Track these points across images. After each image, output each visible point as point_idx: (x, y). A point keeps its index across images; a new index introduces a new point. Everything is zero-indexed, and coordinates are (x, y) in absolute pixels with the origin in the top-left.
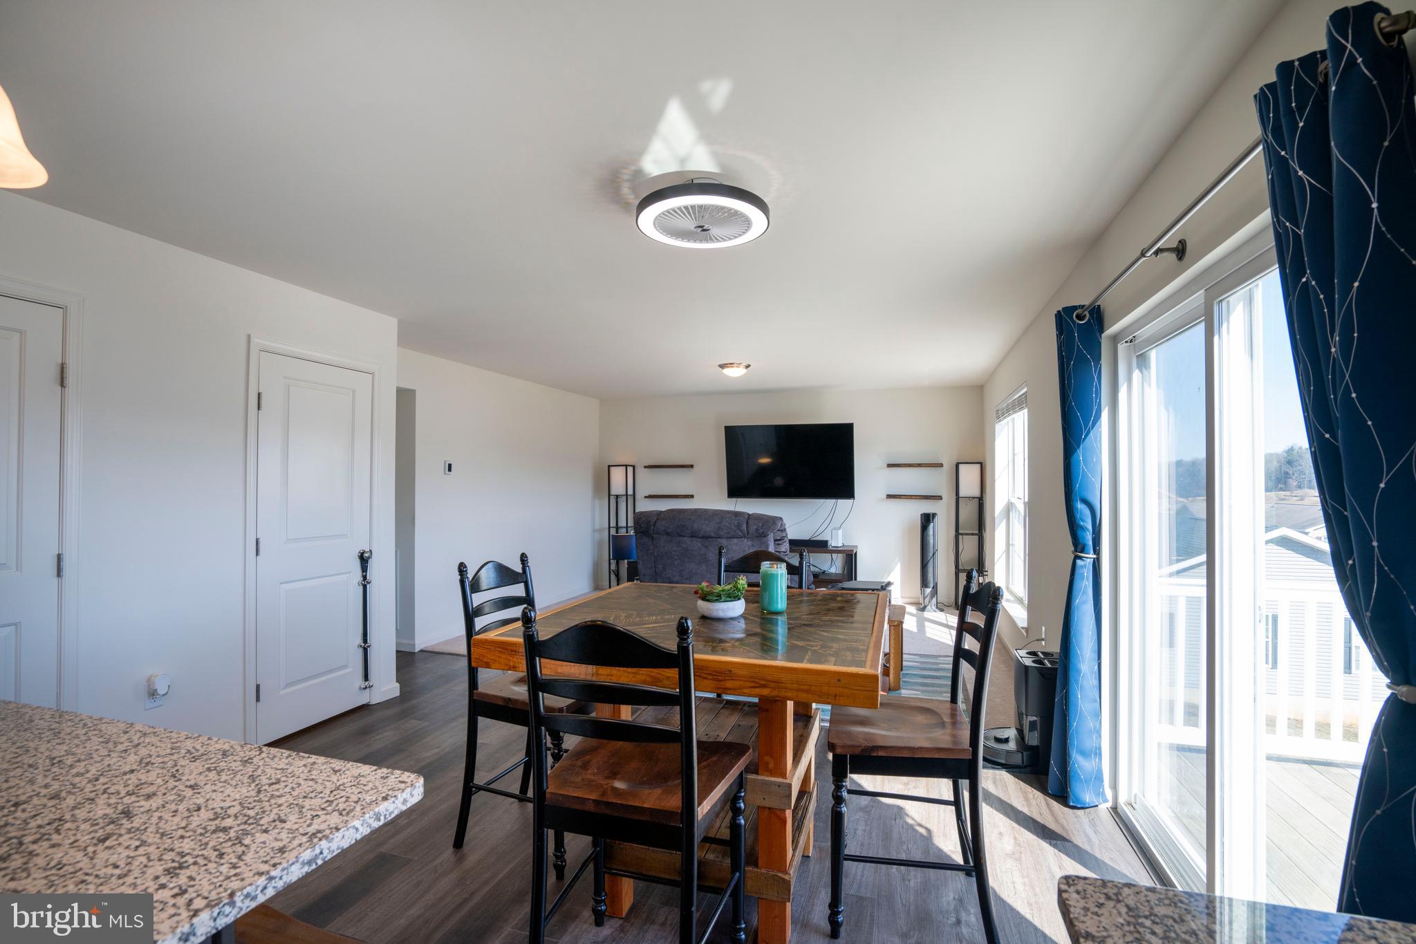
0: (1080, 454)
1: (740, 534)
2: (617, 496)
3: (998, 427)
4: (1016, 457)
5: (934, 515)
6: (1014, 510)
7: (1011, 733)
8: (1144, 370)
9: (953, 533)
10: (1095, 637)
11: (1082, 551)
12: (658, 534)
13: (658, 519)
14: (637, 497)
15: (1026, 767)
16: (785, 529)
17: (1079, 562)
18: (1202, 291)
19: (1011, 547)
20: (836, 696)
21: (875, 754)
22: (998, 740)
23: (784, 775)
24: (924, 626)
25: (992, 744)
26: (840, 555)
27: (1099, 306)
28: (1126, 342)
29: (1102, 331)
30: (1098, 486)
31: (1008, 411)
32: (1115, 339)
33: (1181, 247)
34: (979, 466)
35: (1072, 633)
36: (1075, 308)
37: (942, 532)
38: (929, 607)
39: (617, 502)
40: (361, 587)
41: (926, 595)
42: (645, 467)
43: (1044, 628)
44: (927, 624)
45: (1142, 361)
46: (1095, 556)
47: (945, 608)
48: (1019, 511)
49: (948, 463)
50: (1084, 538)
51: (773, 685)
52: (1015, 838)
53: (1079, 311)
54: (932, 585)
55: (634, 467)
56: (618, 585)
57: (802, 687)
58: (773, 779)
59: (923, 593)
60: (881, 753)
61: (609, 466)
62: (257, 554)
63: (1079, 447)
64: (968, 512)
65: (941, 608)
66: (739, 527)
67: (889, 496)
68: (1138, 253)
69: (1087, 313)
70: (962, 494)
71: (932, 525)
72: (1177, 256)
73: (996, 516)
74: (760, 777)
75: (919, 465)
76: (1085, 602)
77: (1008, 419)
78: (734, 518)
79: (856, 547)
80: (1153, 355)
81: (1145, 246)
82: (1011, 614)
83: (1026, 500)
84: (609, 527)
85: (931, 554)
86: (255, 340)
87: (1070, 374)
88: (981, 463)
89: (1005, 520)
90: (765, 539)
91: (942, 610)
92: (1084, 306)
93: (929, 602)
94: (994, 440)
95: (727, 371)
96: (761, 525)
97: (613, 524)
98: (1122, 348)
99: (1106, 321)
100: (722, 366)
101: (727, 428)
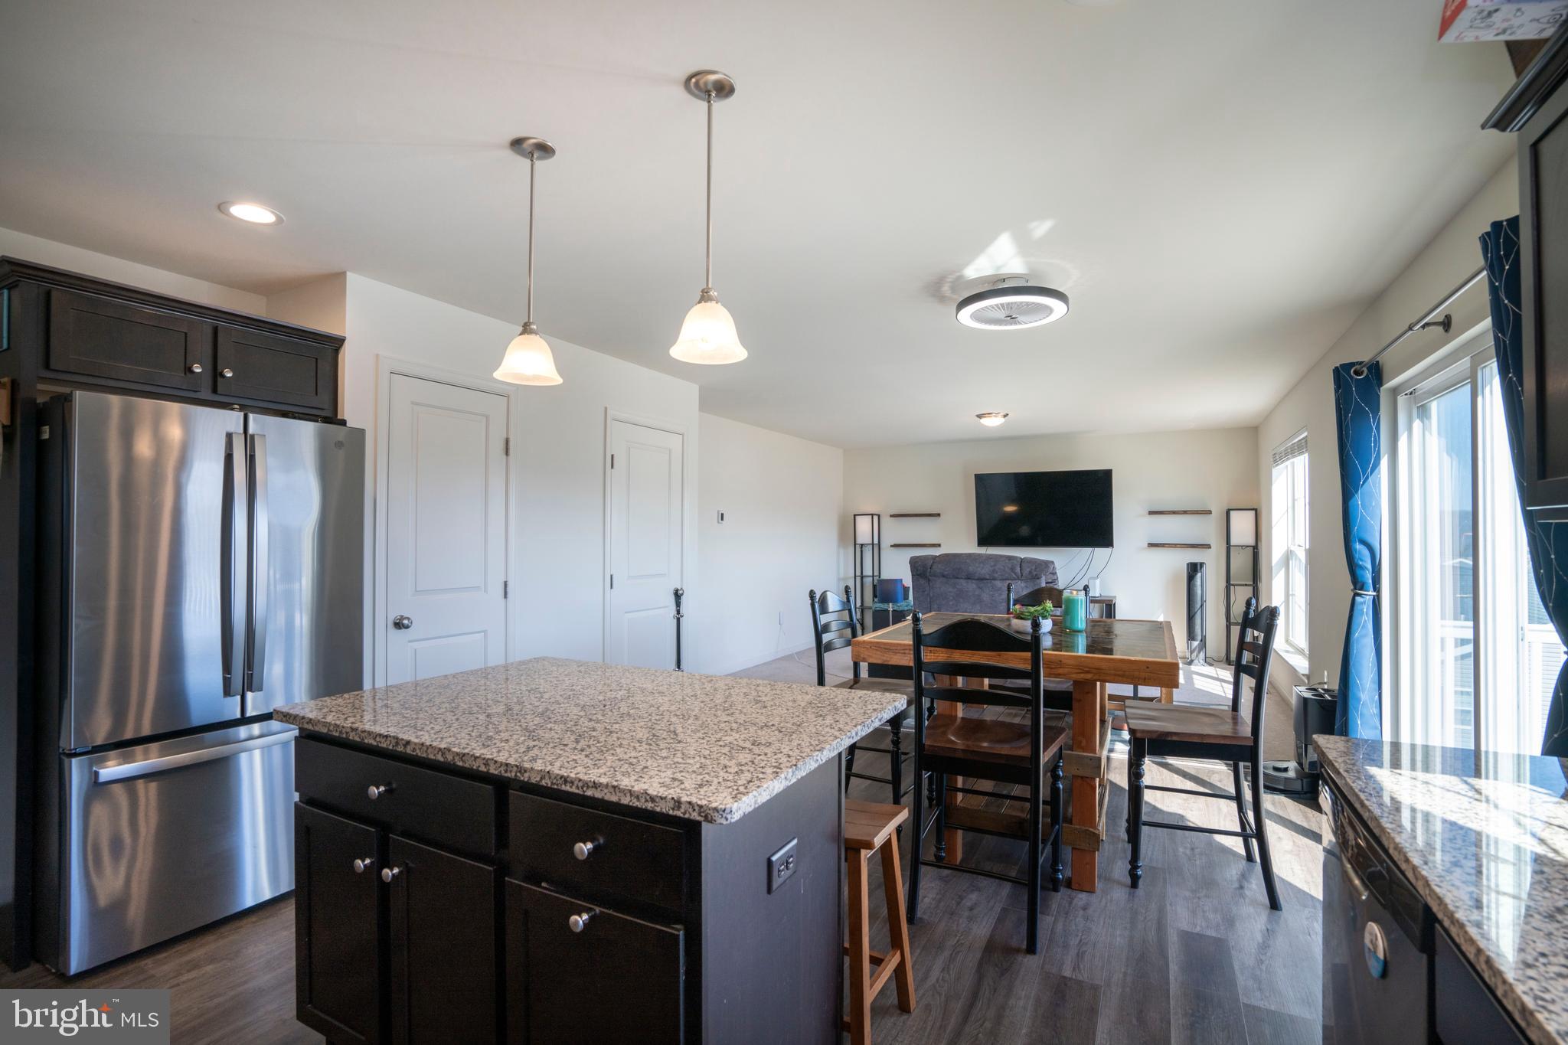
0: (1358, 499)
1: (1014, 576)
2: (862, 545)
3: (1275, 471)
4: (1296, 502)
5: (1202, 564)
6: (1294, 558)
7: (1292, 765)
8: (1425, 419)
9: (1224, 584)
10: (1376, 669)
11: (1361, 589)
12: (935, 576)
13: (933, 563)
14: (883, 545)
15: (1306, 793)
16: (1056, 573)
17: (1358, 599)
18: (1468, 358)
19: (1291, 597)
20: (1145, 679)
21: (1169, 739)
22: (1276, 769)
23: (1094, 751)
24: (1192, 679)
25: (1271, 772)
26: (1097, 605)
27: (1378, 362)
28: (1406, 394)
29: (1380, 384)
30: (1377, 529)
31: (1286, 455)
32: (1395, 392)
33: (1446, 321)
34: (1254, 512)
35: (1351, 664)
36: (1352, 364)
37: (1211, 583)
38: (1196, 661)
39: (862, 551)
40: (675, 621)
41: (1193, 647)
42: (891, 516)
43: (1326, 673)
44: (1194, 676)
45: (1423, 412)
46: (1375, 594)
47: (1215, 663)
48: (1300, 560)
49: (1217, 510)
50: (1363, 576)
51: (1094, 671)
52: (1294, 842)
53: (1357, 367)
54: (1199, 638)
55: (879, 516)
56: (863, 635)
57: (1118, 673)
58: (1085, 754)
59: (1189, 646)
60: (1175, 738)
61: (855, 515)
62: (611, 588)
63: (1357, 492)
64: (1241, 562)
65: (1209, 661)
66: (1013, 569)
67: (1151, 545)
68: (1407, 327)
69: (1365, 370)
70: (1233, 542)
71: (1199, 575)
72: (1444, 328)
73: (1273, 565)
74: (1073, 753)
75: (1185, 512)
76: (1365, 636)
77: (1288, 463)
78: (1007, 561)
79: (1115, 597)
80: (1434, 406)
81: (1413, 320)
82: (1291, 663)
83: (1308, 547)
84: (855, 576)
85: (1198, 605)
86: (609, 412)
87: (1347, 426)
88: (1256, 510)
89: (1283, 569)
90: (1038, 581)
91: (1211, 665)
92: (1362, 362)
93: (1197, 656)
94: (1270, 484)
95: (985, 421)
96: (1033, 568)
97: (858, 573)
98: (1401, 400)
99: (1385, 376)
100: (980, 416)
101: (977, 476)
